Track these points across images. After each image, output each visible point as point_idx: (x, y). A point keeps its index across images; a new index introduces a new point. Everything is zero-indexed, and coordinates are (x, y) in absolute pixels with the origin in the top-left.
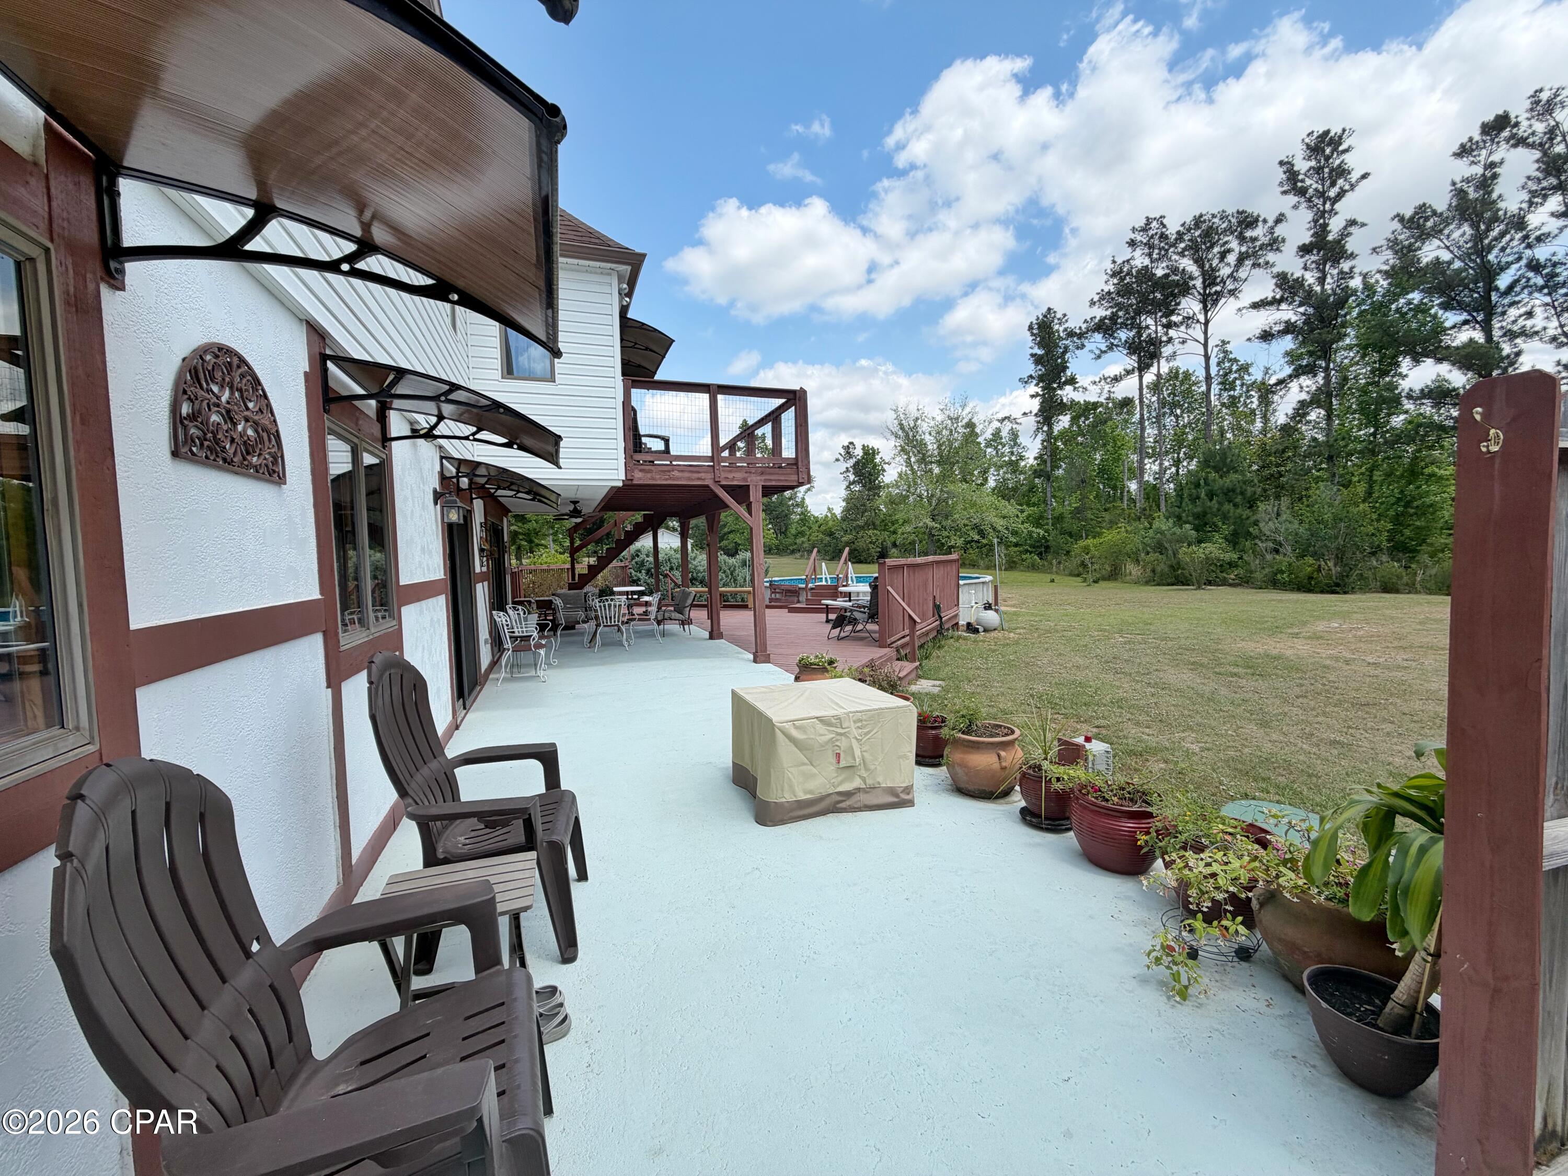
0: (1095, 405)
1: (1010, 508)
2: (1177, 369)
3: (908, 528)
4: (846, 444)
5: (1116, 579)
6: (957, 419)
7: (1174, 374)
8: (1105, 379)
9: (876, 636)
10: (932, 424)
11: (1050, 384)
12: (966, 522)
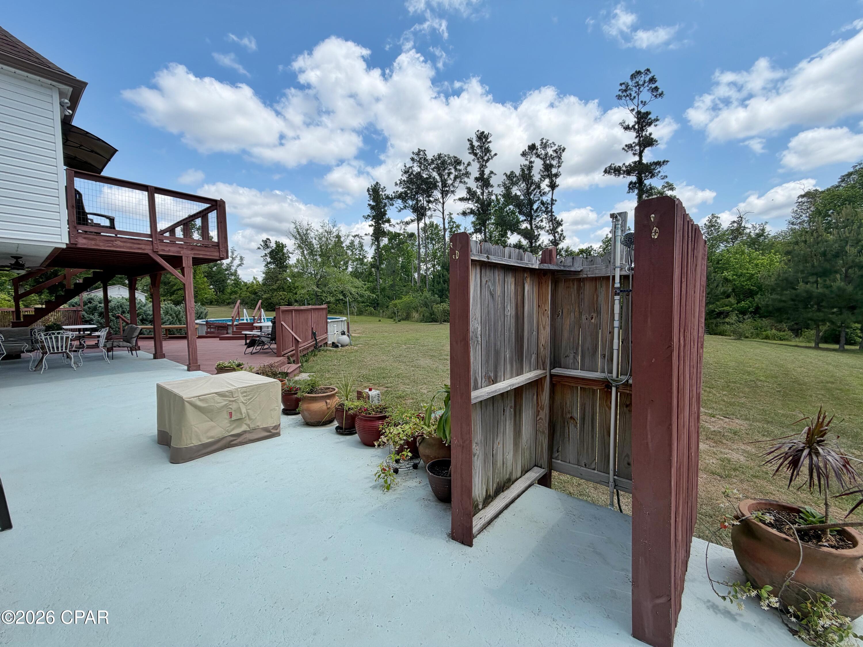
0: (399, 235)
1: (359, 283)
2: (433, 222)
3: (303, 291)
4: (265, 239)
5: (408, 320)
6: (330, 232)
7: (432, 225)
8: (402, 222)
9: (275, 351)
10: (316, 233)
11: (378, 221)
12: (336, 289)
